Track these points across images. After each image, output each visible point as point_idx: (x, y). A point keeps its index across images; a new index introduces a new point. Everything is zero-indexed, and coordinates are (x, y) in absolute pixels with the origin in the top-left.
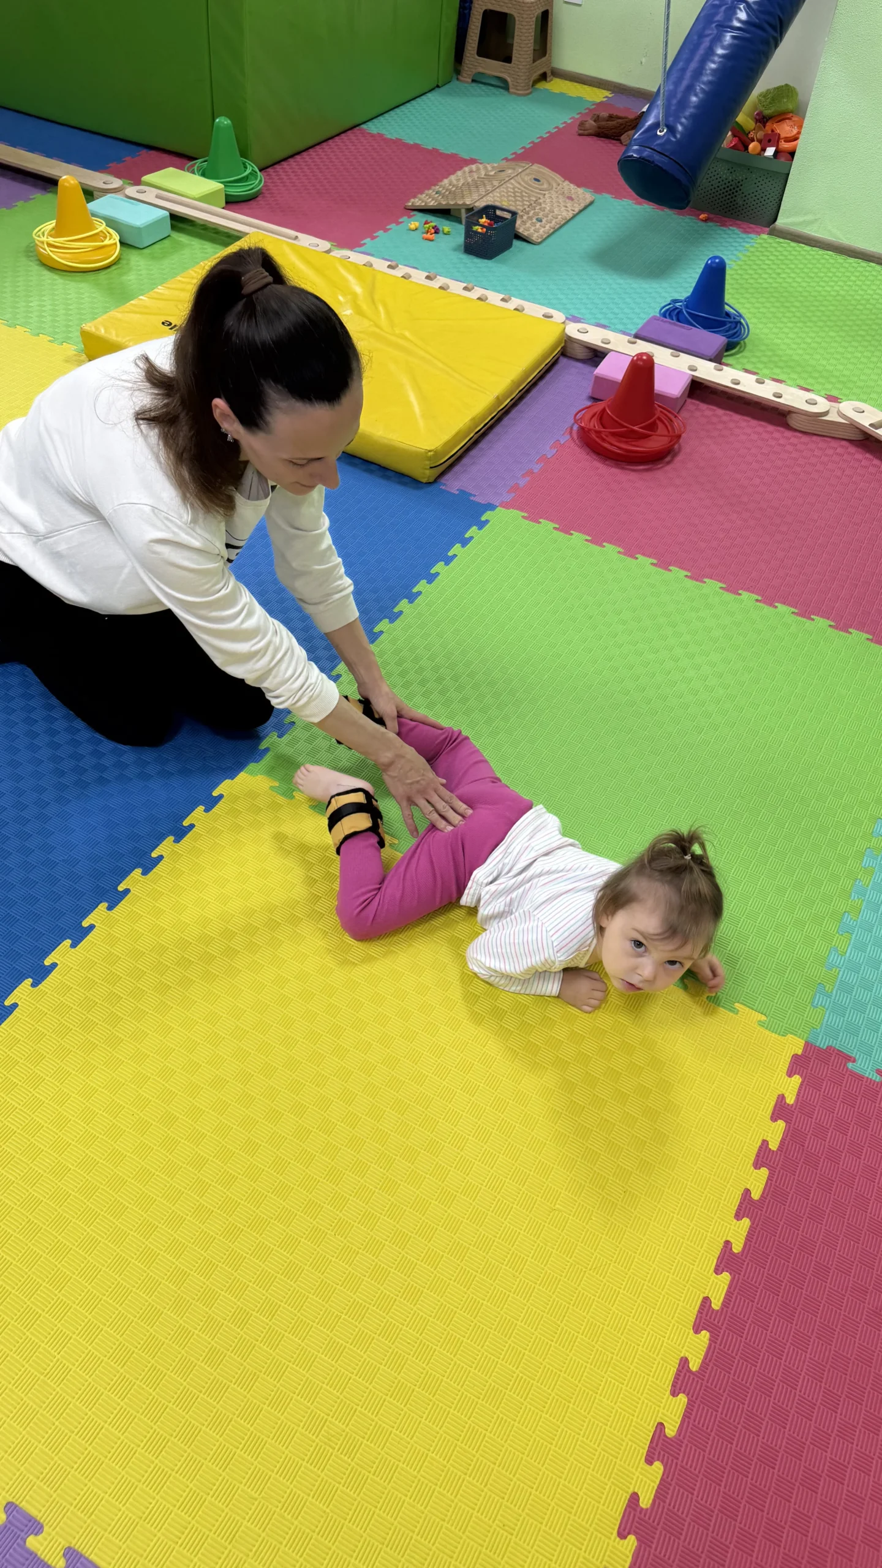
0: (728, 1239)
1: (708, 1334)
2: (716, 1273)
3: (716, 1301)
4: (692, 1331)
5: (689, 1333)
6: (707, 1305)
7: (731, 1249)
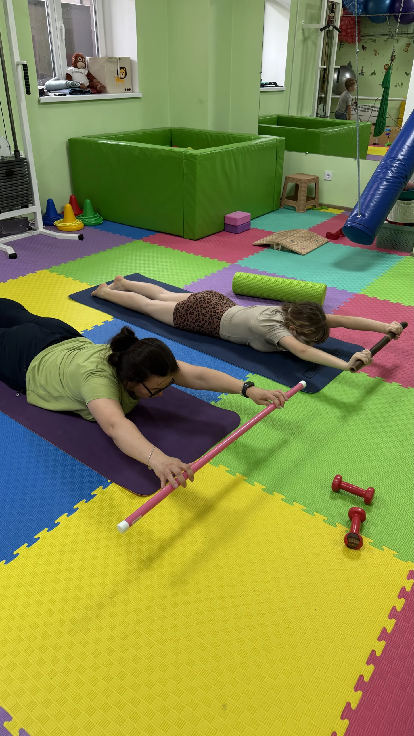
0: (374, 649)
1: (361, 693)
2: (367, 665)
3: (366, 678)
4: (353, 690)
5: (351, 691)
6: (362, 679)
7: (375, 654)
